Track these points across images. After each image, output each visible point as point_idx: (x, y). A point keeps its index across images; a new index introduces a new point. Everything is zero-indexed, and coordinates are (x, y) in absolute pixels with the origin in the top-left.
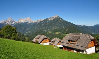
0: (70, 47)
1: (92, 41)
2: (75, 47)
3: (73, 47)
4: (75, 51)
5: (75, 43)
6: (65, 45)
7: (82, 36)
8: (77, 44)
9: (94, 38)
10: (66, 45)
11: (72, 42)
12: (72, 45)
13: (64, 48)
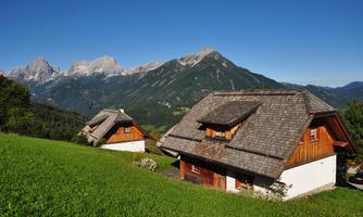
0: (207, 156)
1: (323, 129)
2: (225, 160)
3: (216, 158)
4: (231, 182)
5: (228, 135)
6: (182, 149)
7: (268, 99)
8: (240, 140)
9: (331, 109)
10: (190, 148)
11: (218, 134)
12: (217, 145)
13: (182, 163)
